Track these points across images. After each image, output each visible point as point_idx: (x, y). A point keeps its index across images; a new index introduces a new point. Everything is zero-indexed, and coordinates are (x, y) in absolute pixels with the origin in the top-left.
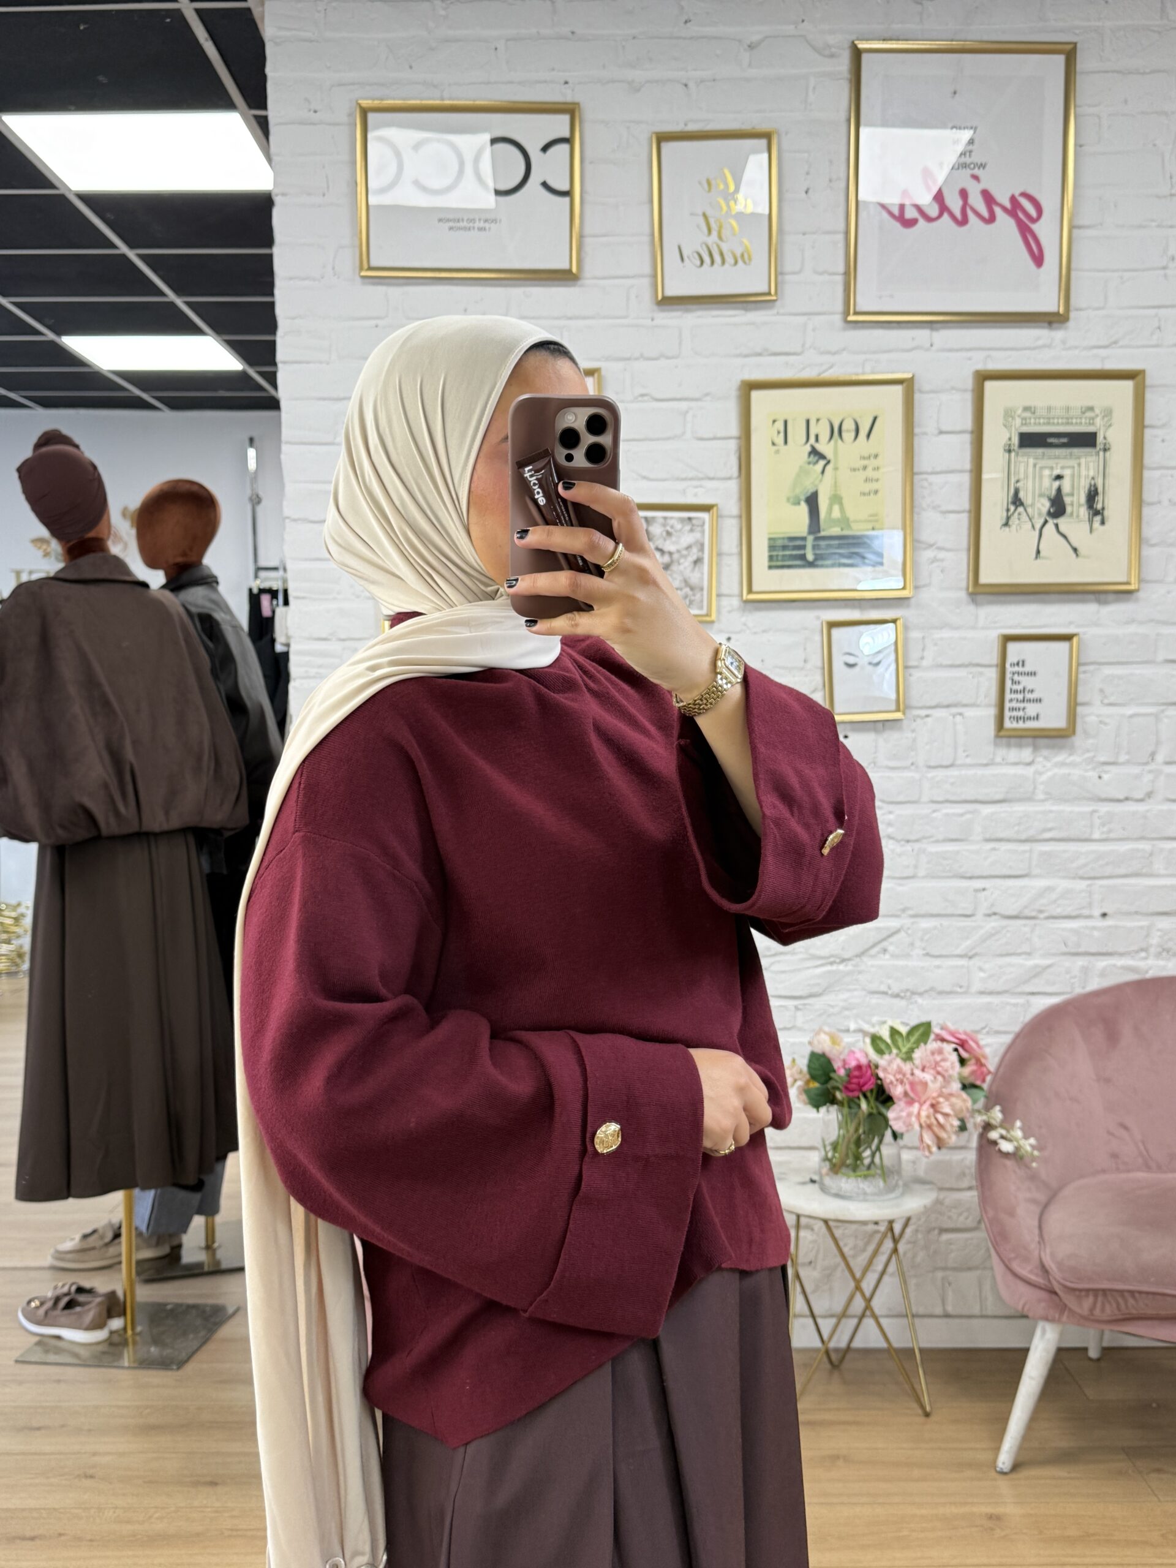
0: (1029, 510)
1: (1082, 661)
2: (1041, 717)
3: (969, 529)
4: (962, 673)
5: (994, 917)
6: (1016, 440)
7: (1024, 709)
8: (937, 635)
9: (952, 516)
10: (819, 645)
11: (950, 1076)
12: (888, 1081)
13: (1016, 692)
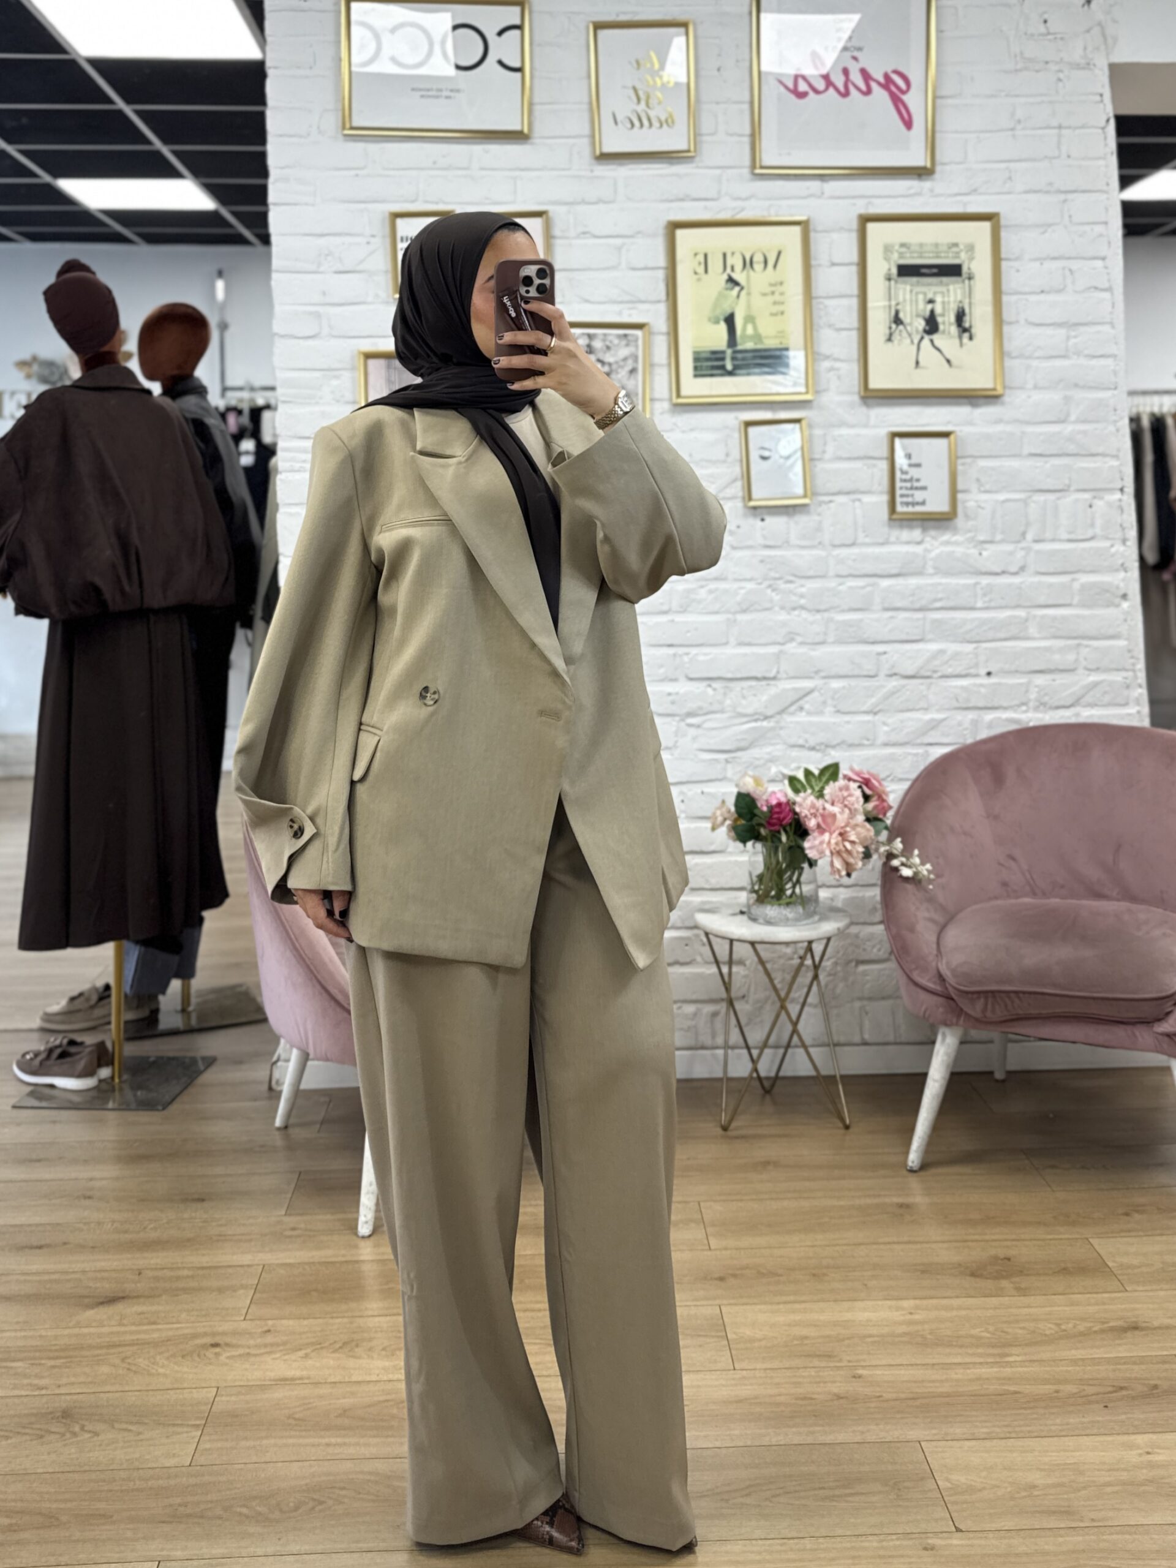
0: (909, 328)
1: (959, 454)
2: (928, 502)
3: (859, 343)
4: (858, 464)
5: (894, 678)
6: (894, 271)
7: (912, 495)
8: (837, 432)
9: (844, 333)
10: (737, 442)
11: (856, 810)
12: (803, 815)
13: (905, 481)
